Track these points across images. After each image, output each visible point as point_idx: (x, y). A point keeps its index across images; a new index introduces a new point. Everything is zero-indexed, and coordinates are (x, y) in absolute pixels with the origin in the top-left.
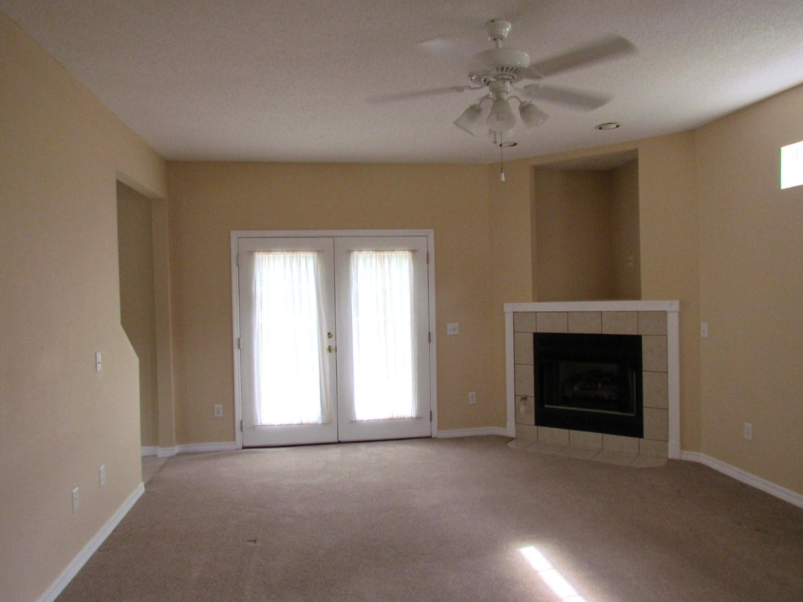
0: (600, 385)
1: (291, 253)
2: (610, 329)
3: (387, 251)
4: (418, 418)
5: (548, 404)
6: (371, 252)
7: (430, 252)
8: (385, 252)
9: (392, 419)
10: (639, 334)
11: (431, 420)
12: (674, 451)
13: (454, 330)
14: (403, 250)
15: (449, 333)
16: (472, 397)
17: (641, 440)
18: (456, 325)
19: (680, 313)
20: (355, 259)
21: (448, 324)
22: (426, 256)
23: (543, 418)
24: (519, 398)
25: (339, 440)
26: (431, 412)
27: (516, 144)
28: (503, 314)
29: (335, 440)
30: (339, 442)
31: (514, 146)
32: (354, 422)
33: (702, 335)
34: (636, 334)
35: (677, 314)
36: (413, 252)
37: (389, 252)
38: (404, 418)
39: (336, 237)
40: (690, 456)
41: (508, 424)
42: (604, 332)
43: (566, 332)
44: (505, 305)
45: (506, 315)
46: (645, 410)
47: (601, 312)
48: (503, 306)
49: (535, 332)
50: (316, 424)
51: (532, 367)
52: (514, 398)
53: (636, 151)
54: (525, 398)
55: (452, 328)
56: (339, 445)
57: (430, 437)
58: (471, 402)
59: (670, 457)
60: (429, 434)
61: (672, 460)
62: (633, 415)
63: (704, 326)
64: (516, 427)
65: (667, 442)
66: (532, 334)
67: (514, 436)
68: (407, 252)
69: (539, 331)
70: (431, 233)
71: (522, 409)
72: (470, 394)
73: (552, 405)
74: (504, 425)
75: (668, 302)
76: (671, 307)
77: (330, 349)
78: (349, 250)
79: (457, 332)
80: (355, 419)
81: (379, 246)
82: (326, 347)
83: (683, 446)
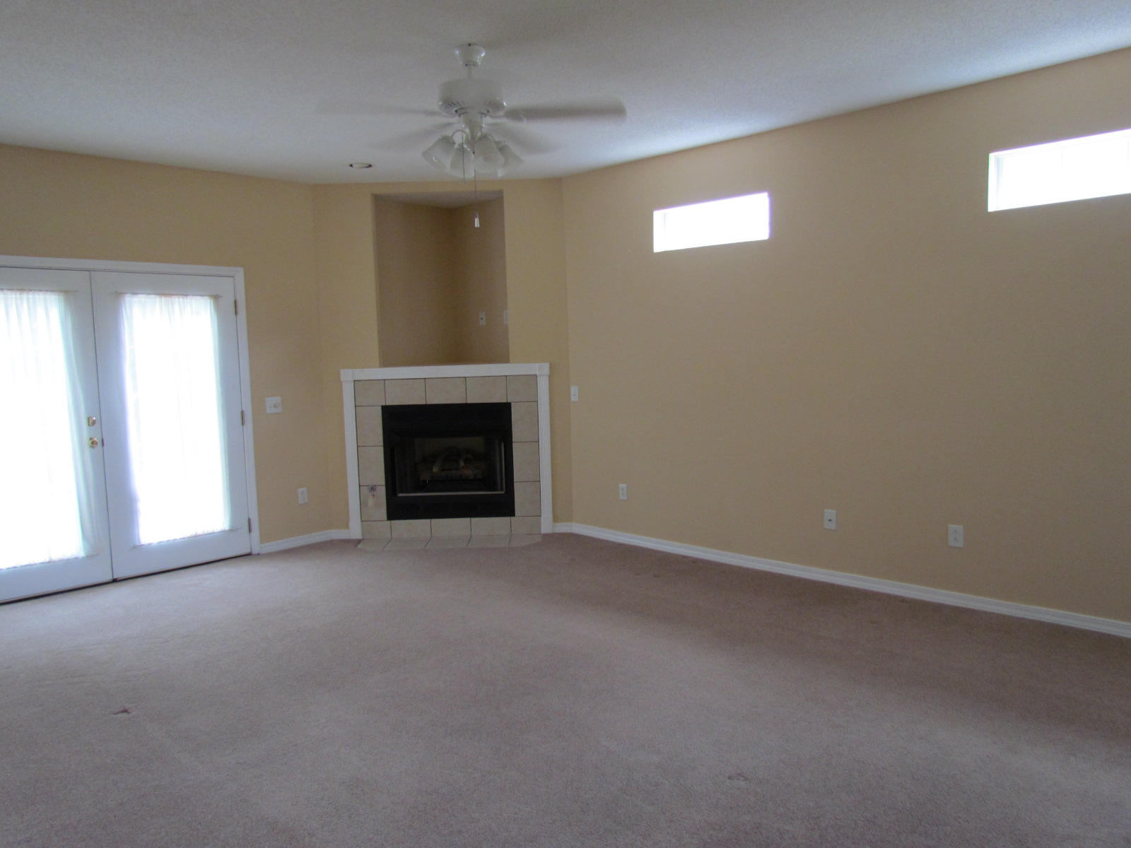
0: (462, 464)
1: (18, 293)
2: (476, 396)
3: (177, 295)
4: (233, 530)
5: (402, 492)
6: (153, 296)
7: (238, 299)
8: (173, 297)
9: (196, 536)
10: (509, 401)
11: (250, 530)
12: (547, 525)
13: (275, 406)
14: (201, 296)
15: (269, 411)
16: (302, 494)
17: (513, 518)
18: (277, 399)
19: (549, 376)
20: (127, 304)
21: (267, 399)
22: (234, 305)
23: (397, 510)
24: (365, 490)
25: (115, 577)
26: (249, 520)
27: (370, 166)
28: (340, 383)
29: (109, 578)
30: (115, 581)
31: (367, 169)
32: (138, 548)
33: (573, 399)
34: (505, 401)
35: (548, 377)
36: (216, 298)
37: (181, 297)
38: (213, 533)
39: (94, 270)
40: (563, 528)
41: (351, 524)
42: (470, 401)
43: (423, 402)
44: (342, 371)
45: (343, 384)
46: (516, 485)
47: (465, 378)
48: (339, 374)
49: (384, 404)
50: (76, 558)
51: (381, 450)
52: (358, 489)
53: (501, 192)
54: (373, 489)
55: (272, 404)
56: (115, 584)
57: (249, 555)
58: (300, 502)
59: (542, 532)
60: (247, 551)
61: (546, 535)
62: (503, 492)
63: (574, 390)
64: (362, 526)
65: (540, 516)
66: (380, 407)
67: (360, 537)
68: (206, 298)
69: (389, 403)
70: (240, 274)
71: (371, 501)
72: (300, 490)
73: (407, 492)
74: (345, 525)
75: (537, 365)
76: (540, 370)
77: (93, 443)
78: (116, 292)
79: (279, 410)
80: (140, 542)
81: (166, 288)
82: (87, 442)
83: (556, 519)
